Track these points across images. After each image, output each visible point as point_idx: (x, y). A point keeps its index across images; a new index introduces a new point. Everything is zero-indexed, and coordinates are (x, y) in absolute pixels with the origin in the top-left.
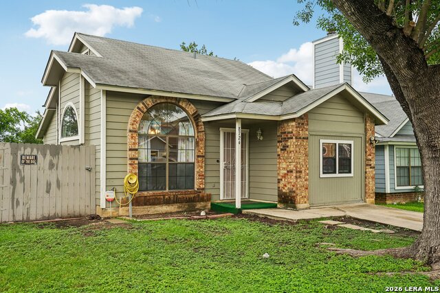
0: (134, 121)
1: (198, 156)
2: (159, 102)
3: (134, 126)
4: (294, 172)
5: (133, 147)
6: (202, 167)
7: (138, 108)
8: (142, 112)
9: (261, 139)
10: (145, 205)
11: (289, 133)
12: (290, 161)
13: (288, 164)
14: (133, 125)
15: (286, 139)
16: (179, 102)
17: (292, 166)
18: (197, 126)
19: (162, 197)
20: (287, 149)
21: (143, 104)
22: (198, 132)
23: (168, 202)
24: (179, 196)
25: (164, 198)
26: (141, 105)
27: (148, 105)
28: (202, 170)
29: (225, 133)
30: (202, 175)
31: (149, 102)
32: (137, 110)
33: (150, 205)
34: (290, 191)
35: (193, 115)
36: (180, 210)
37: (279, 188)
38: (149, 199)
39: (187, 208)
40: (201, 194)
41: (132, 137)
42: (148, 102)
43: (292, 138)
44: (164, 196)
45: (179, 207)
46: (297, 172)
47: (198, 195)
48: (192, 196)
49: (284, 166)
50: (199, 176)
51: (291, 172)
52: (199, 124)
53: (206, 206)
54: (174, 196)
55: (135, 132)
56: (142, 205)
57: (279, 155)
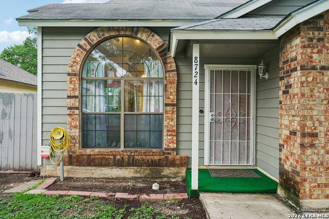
0: (74, 62)
1: (167, 105)
2: (107, 35)
3: (74, 68)
4: (299, 134)
5: (72, 94)
6: (172, 120)
7: (79, 46)
8: (85, 50)
9: (267, 76)
10: (89, 165)
11: (292, 60)
12: (294, 113)
13: (291, 118)
14: (72, 67)
15: (289, 73)
16: (136, 34)
17: (296, 123)
18: (165, 63)
19: (112, 157)
20: (290, 91)
21: (86, 40)
22: (166, 72)
23: (120, 164)
24: (136, 157)
25: (115, 158)
26: (83, 42)
27: (93, 40)
28: (172, 123)
29: (212, 72)
30: (173, 131)
31: (94, 37)
32: (78, 48)
33: (96, 165)
34: (293, 171)
35: (158, 49)
36: (138, 175)
37: (280, 159)
38: (94, 159)
39: (149, 174)
40: (170, 157)
41: (71, 82)
42: (92, 37)
43: (295, 70)
44: (115, 156)
45: (137, 172)
46: (304, 135)
47: (167, 158)
48: (157, 158)
49: (286, 122)
50: (168, 131)
51: (295, 134)
52: (168, 61)
53: (178, 173)
54: (129, 156)
55: (75, 75)
56: (84, 166)
57: (281, 103)
